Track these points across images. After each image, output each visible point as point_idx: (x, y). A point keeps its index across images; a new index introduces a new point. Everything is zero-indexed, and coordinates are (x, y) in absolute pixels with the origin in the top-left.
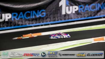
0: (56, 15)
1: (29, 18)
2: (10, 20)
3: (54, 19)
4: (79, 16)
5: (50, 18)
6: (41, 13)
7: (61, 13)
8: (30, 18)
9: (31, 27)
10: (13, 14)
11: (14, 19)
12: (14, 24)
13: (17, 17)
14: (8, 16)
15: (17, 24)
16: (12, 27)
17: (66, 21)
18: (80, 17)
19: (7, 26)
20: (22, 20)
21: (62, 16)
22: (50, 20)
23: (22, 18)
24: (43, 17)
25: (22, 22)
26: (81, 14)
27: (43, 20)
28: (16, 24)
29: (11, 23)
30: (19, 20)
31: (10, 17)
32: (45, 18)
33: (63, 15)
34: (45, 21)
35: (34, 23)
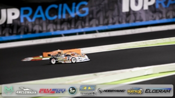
0: (109, 14)
1: (55, 17)
2: (16, 21)
3: (106, 21)
4: (155, 15)
5: (98, 19)
6: (80, 8)
7: (120, 8)
8: (57, 18)
9: (60, 36)
10: (23, 9)
11: (25, 20)
12: (24, 29)
13: (31, 17)
14: (13, 14)
15: (30, 30)
16: (21, 37)
17: (131, 25)
18: (157, 18)
19: (11, 34)
20: (41, 22)
21: (121, 14)
22: (97, 22)
23: (40, 19)
24: (83, 17)
25: (41, 25)
26: (161, 12)
27: (83, 23)
28: (28, 30)
29: (19, 27)
30: (35, 22)
31: (16, 16)
32: (87, 19)
33: (123, 13)
34: (87, 24)
35: (66, 28)
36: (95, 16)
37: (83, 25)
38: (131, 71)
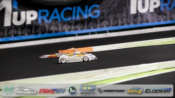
0: (118, 15)
1: (70, 19)
2: (34, 22)
3: (115, 22)
4: (160, 17)
5: (109, 20)
6: (92, 10)
7: (128, 10)
8: (72, 19)
9: (74, 35)
10: (40, 11)
11: (43, 21)
12: (42, 29)
13: (48, 18)
14: (32, 16)
15: (47, 31)
16: (39, 36)
17: (138, 25)
18: (162, 20)
19: (30, 34)
20: (57, 23)
21: (129, 16)
22: (108, 23)
23: (57, 20)
24: (94, 19)
25: (57, 26)
26: (165, 14)
27: (95, 24)
28: (45, 30)
29: (37, 27)
30: (51, 22)
32: (99, 21)
33: (131, 15)
34: (98, 25)
35: (79, 28)
36: (105, 18)
37: (95, 26)
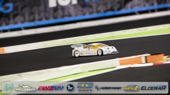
0: (35, 9)
3: (32, 17)
4: (85, 10)
5: (23, 15)
6: (3, 4)
17: (59, 20)
18: (87, 13)
21: (48, 10)
22: (22, 19)
26: (91, 6)
27: (7, 20)
32: (11, 16)
33: (50, 8)
34: (11, 21)
36: (20, 12)
37: (7, 22)
38: (58, 70)
